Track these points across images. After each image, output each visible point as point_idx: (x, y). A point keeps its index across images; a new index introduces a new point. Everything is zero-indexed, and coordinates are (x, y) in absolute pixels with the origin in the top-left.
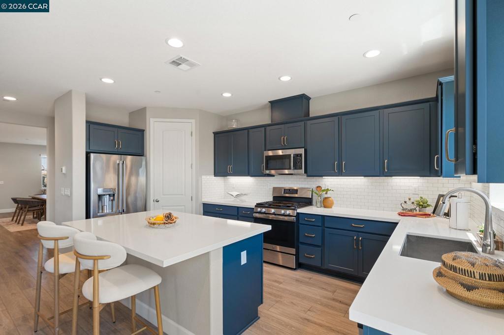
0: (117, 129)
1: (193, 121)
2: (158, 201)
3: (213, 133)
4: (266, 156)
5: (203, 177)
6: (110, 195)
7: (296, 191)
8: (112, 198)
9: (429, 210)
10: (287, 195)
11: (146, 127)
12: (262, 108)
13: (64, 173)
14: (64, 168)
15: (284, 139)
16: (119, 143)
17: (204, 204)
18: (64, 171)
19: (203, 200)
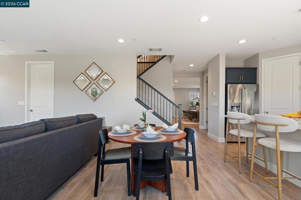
0: (240, 70)
2: (268, 113)
6: (237, 107)
8: (238, 108)
11: (258, 66)
13: (214, 96)
14: (214, 93)
16: (241, 77)
18: (214, 95)
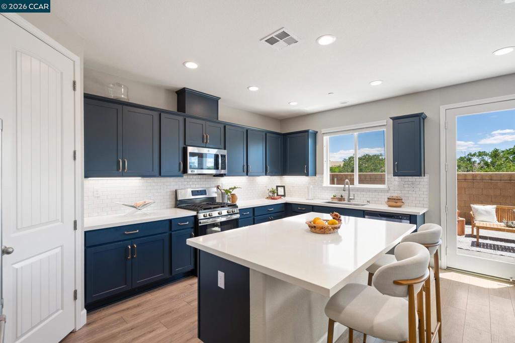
1: (77, 59)
4: (190, 153)
7: (204, 192)
9: (276, 195)
15: (206, 137)
17: (87, 232)
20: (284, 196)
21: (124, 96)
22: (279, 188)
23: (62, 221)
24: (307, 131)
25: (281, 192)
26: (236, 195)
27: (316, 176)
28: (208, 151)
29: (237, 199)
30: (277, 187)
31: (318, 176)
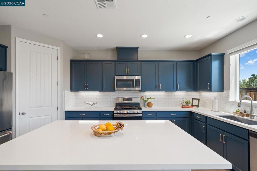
1: (59, 48)
3: (70, 60)
4: (116, 79)
5: (65, 92)
7: (131, 100)
9: (190, 105)
10: (126, 102)
12: (107, 50)
15: (128, 70)
17: (66, 112)
19: (65, 109)
20: (198, 106)
21: (89, 57)
22: (194, 100)
23: (51, 106)
24: (210, 55)
25: (195, 103)
26: (152, 102)
27: (223, 91)
28: (128, 78)
29: (152, 105)
30: (193, 99)
31: (225, 92)
